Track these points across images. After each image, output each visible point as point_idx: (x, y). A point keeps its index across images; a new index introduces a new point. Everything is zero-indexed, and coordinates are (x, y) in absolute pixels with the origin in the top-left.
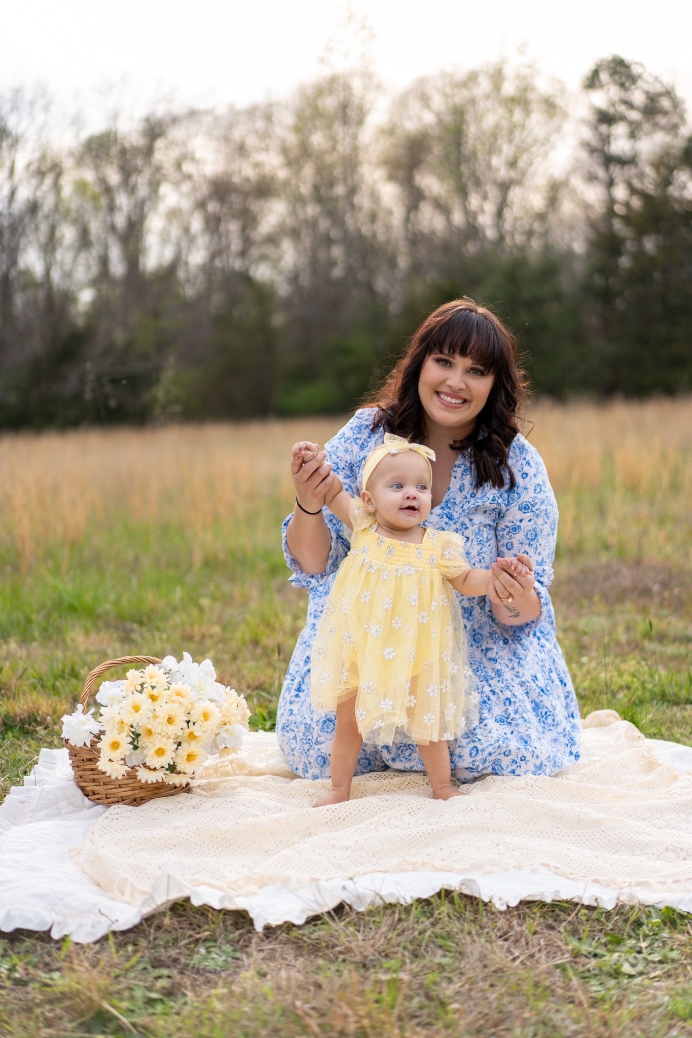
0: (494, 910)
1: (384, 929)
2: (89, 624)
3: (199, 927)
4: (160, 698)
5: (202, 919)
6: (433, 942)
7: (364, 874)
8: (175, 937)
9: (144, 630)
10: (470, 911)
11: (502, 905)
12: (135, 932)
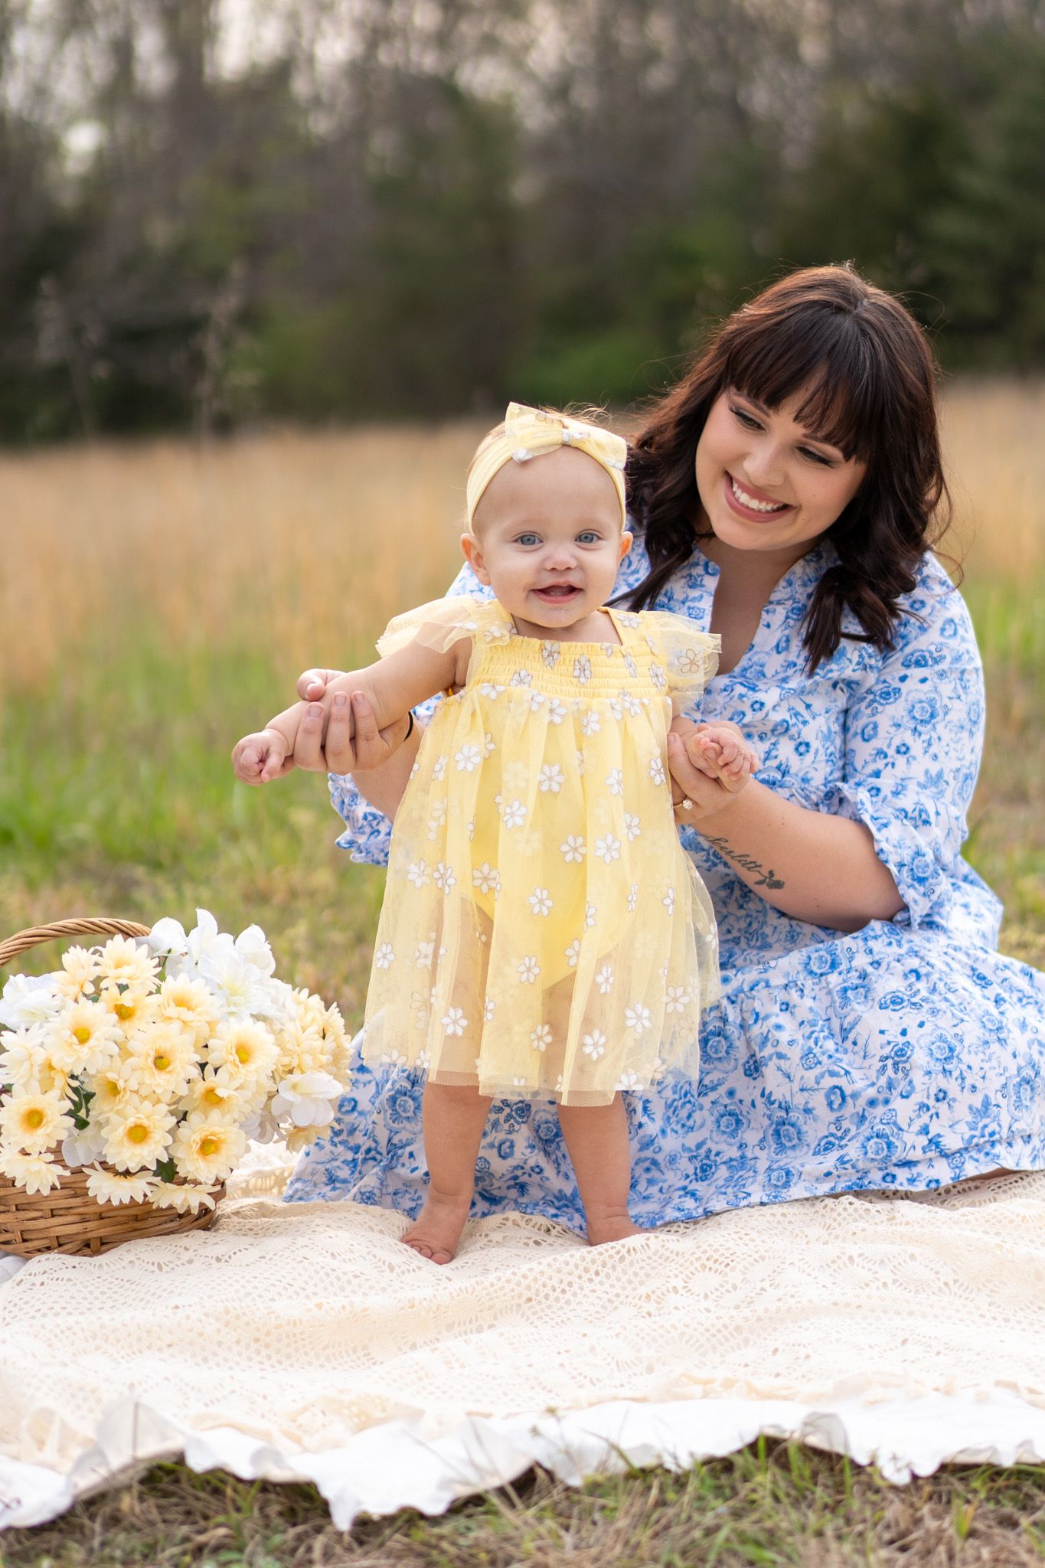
0: (878, 1482)
1: (622, 1523)
2: (35, 869)
3: (206, 1518)
4: (138, 1013)
5: (214, 1502)
6: (735, 1554)
7: (591, 1405)
8: (150, 1540)
9: (160, 880)
10: (826, 1486)
11: (899, 1470)
12: (61, 1531)
